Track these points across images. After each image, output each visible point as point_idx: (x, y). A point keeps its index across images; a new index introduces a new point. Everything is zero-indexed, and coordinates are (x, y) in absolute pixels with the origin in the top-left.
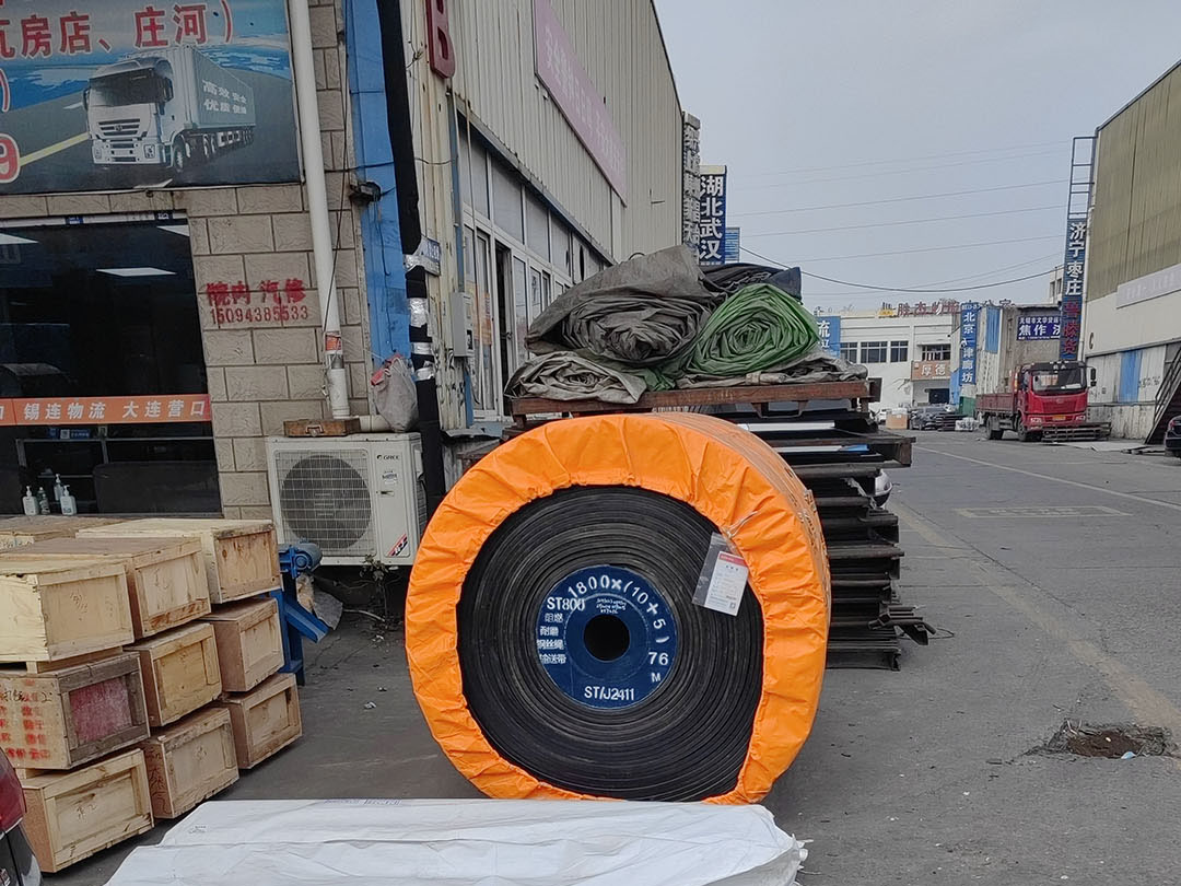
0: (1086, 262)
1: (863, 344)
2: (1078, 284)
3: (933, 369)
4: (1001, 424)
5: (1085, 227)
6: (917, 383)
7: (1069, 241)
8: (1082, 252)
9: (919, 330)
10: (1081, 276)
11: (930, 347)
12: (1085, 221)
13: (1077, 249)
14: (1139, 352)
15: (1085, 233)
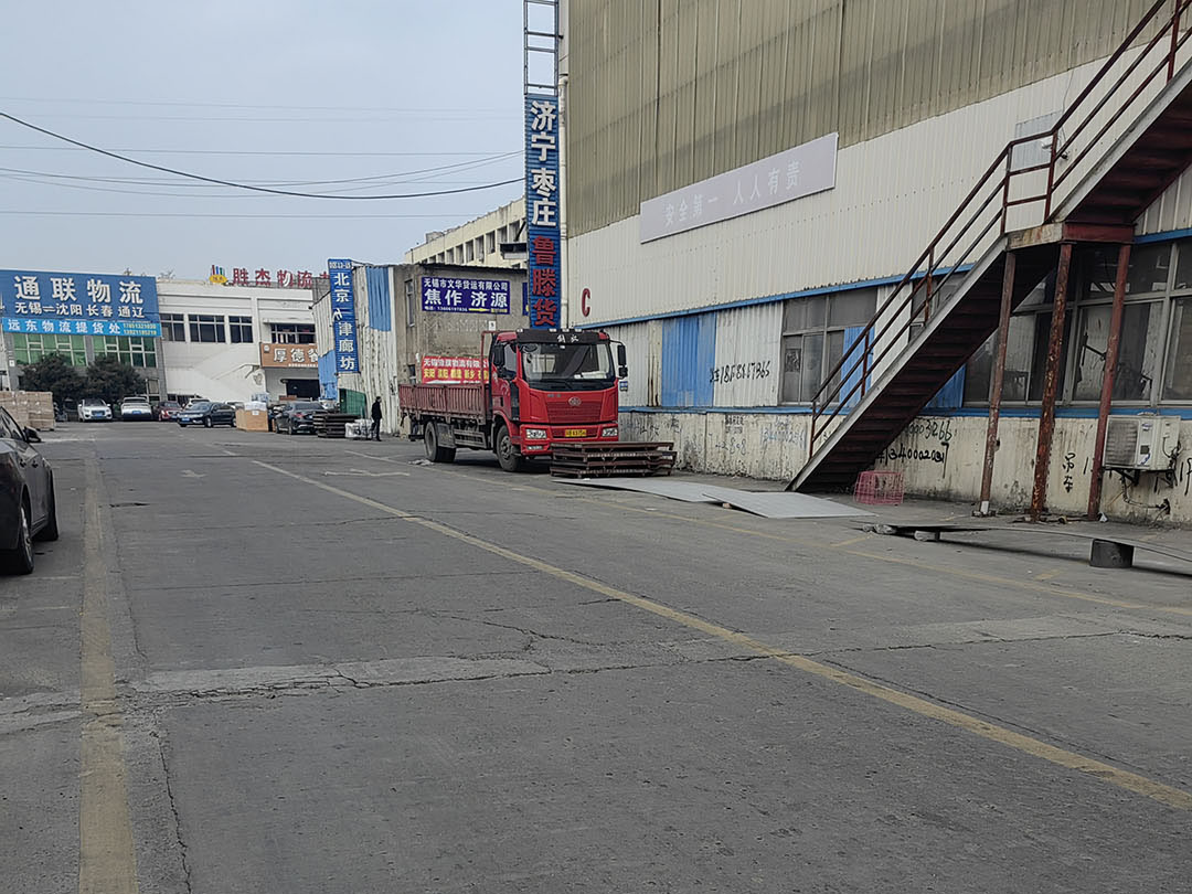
0: (562, 170)
1: (192, 318)
2: (551, 208)
3: (288, 355)
4: (458, 437)
5: (553, 112)
6: (270, 371)
7: (530, 131)
8: (553, 153)
9: (264, 305)
10: (554, 194)
11: (281, 327)
12: (554, 100)
13: (544, 147)
14: (708, 318)
15: (555, 122)
